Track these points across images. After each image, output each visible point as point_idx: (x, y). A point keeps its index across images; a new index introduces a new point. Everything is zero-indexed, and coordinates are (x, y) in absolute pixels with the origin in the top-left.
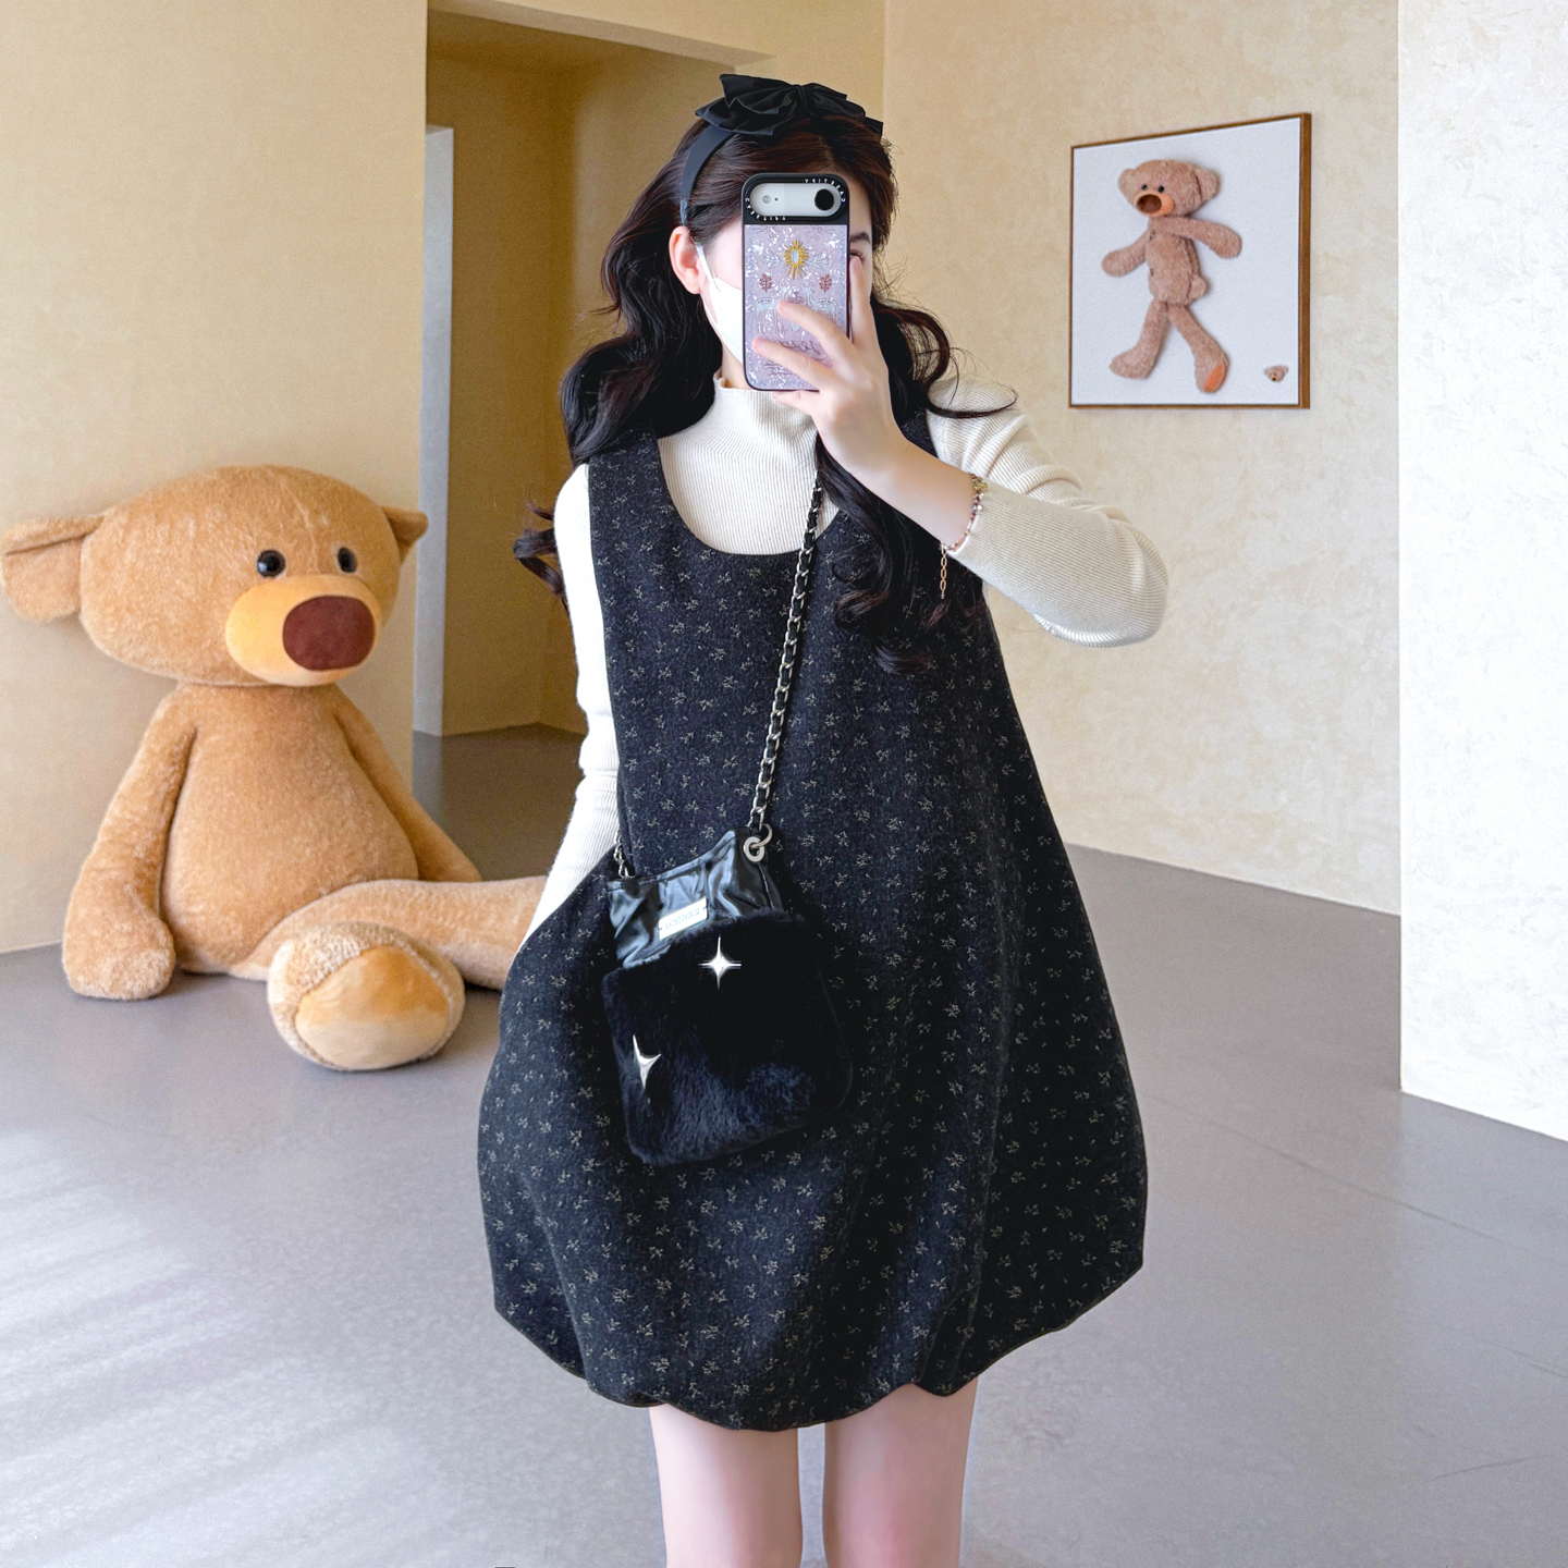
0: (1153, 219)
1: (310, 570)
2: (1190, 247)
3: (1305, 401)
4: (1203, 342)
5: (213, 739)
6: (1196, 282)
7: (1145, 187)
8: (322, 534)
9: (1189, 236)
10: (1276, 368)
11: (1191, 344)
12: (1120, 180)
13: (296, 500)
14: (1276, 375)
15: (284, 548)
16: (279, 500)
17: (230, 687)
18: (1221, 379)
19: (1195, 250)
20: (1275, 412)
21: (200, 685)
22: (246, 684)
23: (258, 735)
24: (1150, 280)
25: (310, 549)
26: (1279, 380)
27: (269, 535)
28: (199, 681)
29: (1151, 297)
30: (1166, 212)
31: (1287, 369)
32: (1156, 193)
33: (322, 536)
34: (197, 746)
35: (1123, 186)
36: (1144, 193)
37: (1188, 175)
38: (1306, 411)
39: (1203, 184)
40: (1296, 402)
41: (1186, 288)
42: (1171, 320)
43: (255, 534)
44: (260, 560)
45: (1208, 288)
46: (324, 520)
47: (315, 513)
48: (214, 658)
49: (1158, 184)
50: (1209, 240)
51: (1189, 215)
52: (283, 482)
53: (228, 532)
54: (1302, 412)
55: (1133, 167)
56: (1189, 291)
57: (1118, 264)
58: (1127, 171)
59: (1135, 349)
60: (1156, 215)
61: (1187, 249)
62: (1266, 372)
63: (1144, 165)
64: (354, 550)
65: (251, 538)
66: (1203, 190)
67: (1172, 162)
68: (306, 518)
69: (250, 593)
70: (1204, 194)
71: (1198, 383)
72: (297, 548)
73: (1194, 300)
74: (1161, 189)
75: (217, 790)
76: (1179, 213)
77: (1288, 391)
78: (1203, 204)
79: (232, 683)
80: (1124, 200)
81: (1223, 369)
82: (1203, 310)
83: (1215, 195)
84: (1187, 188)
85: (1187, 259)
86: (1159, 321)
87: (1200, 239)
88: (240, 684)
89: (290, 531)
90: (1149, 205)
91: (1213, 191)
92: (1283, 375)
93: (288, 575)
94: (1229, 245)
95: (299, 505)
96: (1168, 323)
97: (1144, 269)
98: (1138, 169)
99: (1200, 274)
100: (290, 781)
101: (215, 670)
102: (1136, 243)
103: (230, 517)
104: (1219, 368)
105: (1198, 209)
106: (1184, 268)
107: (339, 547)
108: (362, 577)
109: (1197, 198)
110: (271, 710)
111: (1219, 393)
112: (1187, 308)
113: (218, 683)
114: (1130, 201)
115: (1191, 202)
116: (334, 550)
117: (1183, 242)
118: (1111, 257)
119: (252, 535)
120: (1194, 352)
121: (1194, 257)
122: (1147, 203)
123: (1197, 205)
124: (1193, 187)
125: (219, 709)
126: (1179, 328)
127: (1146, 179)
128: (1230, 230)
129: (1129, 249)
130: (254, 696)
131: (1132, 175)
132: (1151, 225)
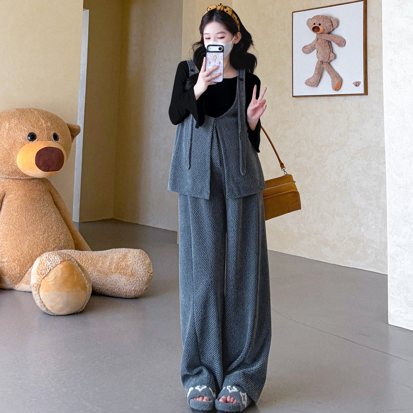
0: (317, 34)
1: (44, 139)
2: (329, 43)
3: (366, 93)
4: (334, 74)
5: (10, 196)
6: (331, 55)
7: (314, 24)
8: (48, 128)
9: (329, 40)
10: (357, 82)
11: (330, 75)
12: (307, 22)
13: (40, 118)
14: (357, 84)
15: (36, 132)
16: (35, 118)
17: (16, 179)
18: (340, 86)
19: (331, 45)
20: (357, 97)
21: (6, 178)
22: (22, 178)
23: (25, 195)
24: (317, 54)
25: (44, 132)
26: (358, 86)
27: (32, 127)
28: (7, 177)
29: (318, 60)
30: (322, 32)
31: (360, 83)
32: (318, 26)
33: (48, 129)
34: (5, 198)
35: (308, 23)
36: (314, 26)
37: (328, 20)
38: (367, 96)
39: (333, 23)
40: (364, 93)
41: (328, 56)
42: (324, 67)
43: (27, 128)
44: (28, 136)
45: (335, 57)
46: (49, 124)
47: (46, 122)
48: (12, 168)
49: (319, 23)
50: (335, 41)
51: (329, 33)
52: (36, 113)
53: (19, 127)
54: (365, 96)
55: (311, 18)
56: (329, 58)
57: (308, 50)
58: (309, 19)
59: (313, 77)
60: (318, 33)
61: (328, 44)
62: (354, 83)
63: (314, 17)
64: (58, 134)
65: (26, 129)
66: (333, 24)
67: (323, 16)
68: (43, 123)
69: (25, 146)
70: (333, 26)
71: (332, 88)
72: (40, 132)
73: (331, 61)
74: (320, 25)
75: (12, 212)
76: (326, 32)
77: (361, 89)
78: (333, 30)
79: (17, 177)
80: (308, 28)
81: (341, 83)
82: (333, 64)
83: (337, 27)
84: (328, 24)
85: (328, 47)
86: (320, 68)
87: (333, 41)
88: (20, 178)
89: (38, 127)
90: (316, 29)
91: (337, 25)
92: (359, 84)
93: (37, 141)
94: (342, 43)
95: (41, 119)
96: (323, 68)
97: (315, 51)
98: (312, 18)
99: (333, 53)
100: (35, 210)
101: (12, 173)
102: (313, 42)
103: (19, 122)
104: (339, 82)
105: (332, 31)
106: (328, 51)
107: (53, 133)
108: (60, 143)
109: (332, 27)
110: (30, 187)
111: (340, 91)
112: (329, 63)
113: (13, 178)
114: (310, 29)
115: (330, 28)
116: (52, 134)
117: (327, 42)
118: (305, 47)
119: (26, 128)
120: (331, 77)
121: (331, 47)
122: (315, 29)
123: (332, 30)
124: (330, 24)
125: (13, 186)
126: (327, 70)
127: (315, 21)
128: (342, 37)
129: (310, 45)
130: (24, 182)
131: (311, 20)
132: (317, 36)
